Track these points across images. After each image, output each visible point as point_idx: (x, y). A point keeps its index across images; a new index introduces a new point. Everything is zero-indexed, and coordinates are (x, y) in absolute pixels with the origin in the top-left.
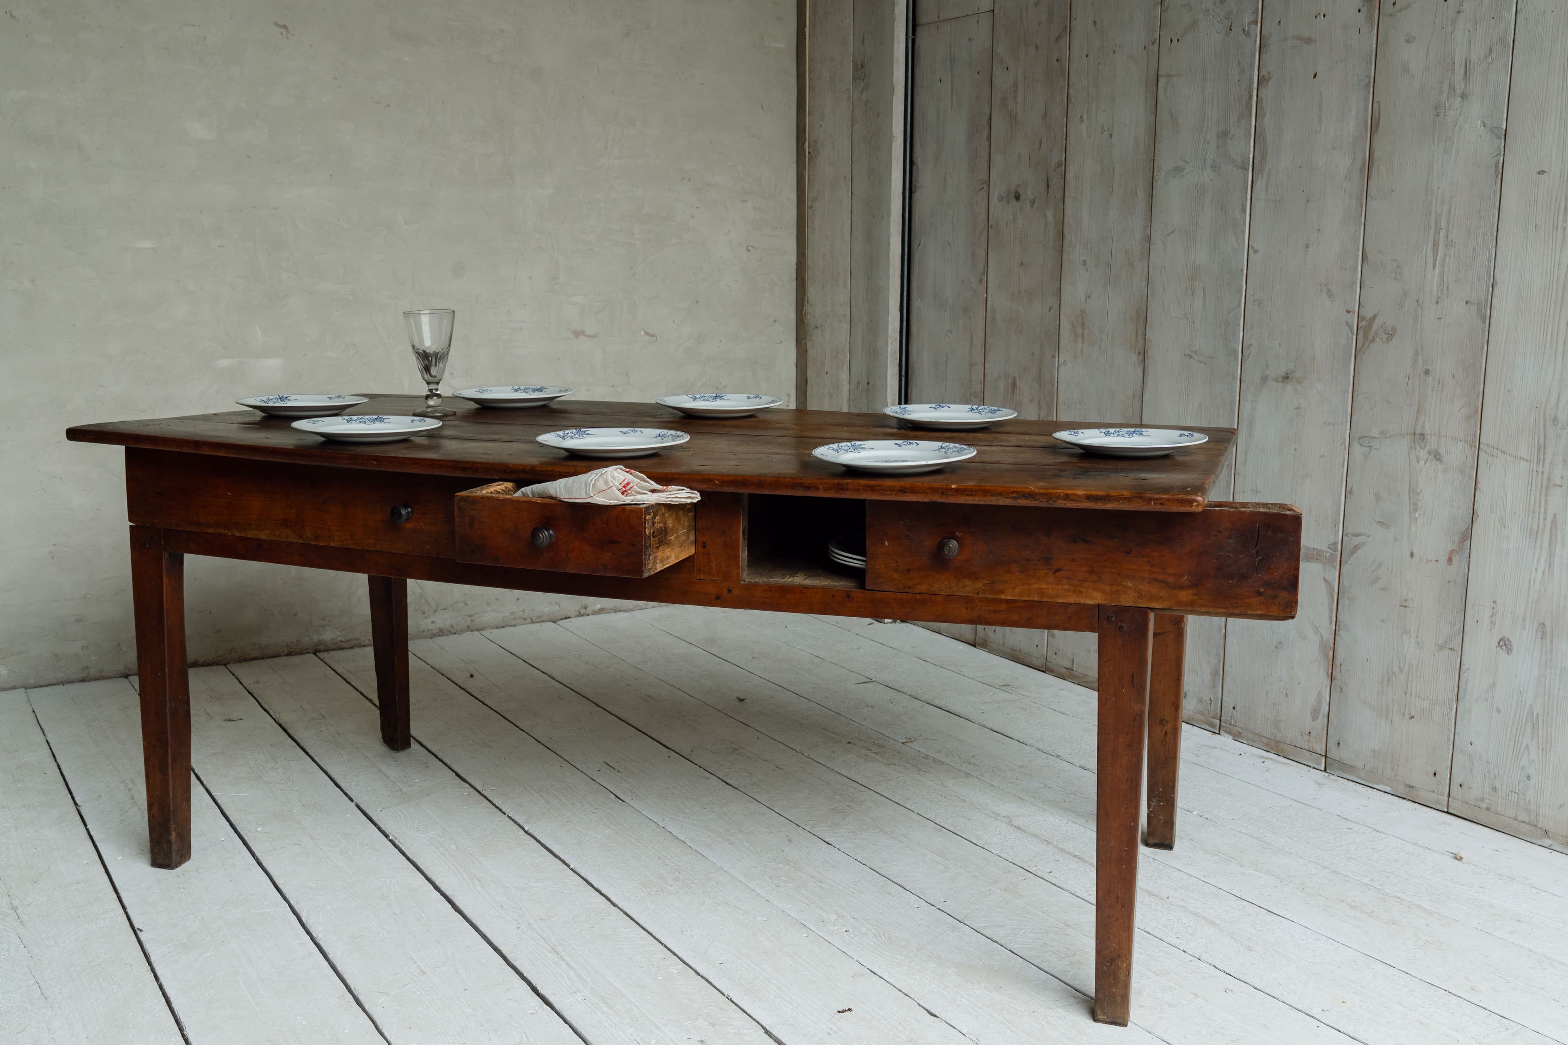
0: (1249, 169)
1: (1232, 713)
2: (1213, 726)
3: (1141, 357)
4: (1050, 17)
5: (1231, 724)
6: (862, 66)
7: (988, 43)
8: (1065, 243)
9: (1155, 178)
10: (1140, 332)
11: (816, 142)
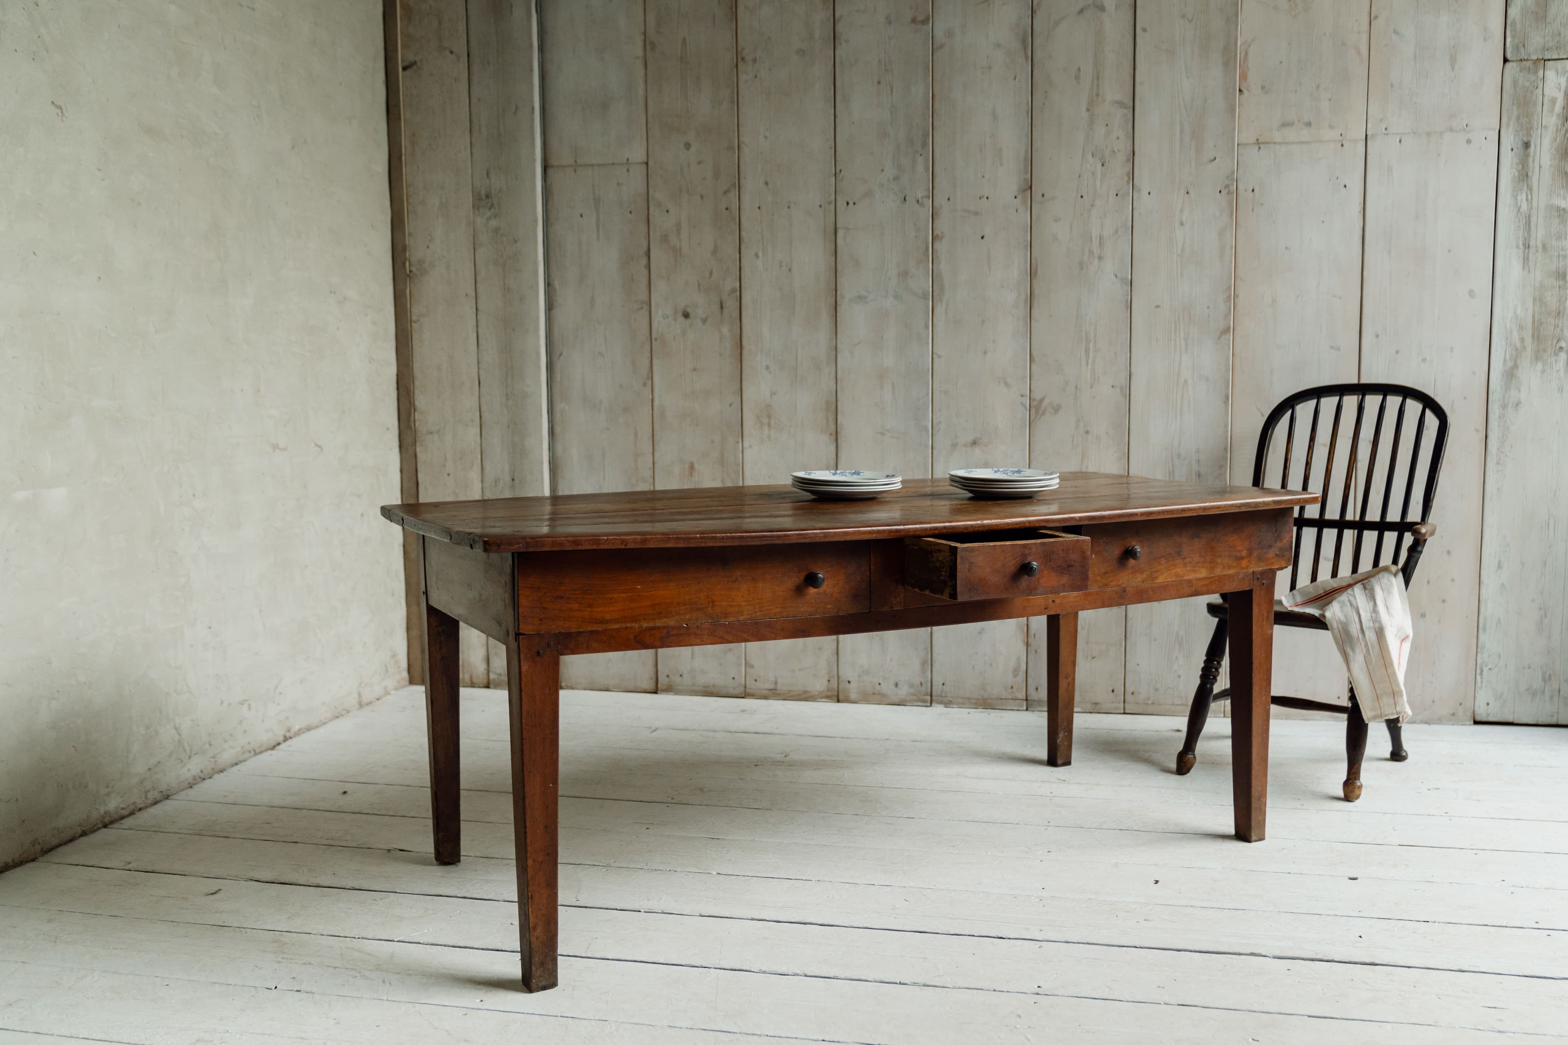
0: (929, 299)
1: (942, 688)
2: (924, 701)
3: (834, 437)
4: (716, 175)
5: (941, 697)
6: (487, 197)
7: (642, 189)
8: (745, 352)
9: (838, 303)
10: (831, 418)
11: (421, 262)
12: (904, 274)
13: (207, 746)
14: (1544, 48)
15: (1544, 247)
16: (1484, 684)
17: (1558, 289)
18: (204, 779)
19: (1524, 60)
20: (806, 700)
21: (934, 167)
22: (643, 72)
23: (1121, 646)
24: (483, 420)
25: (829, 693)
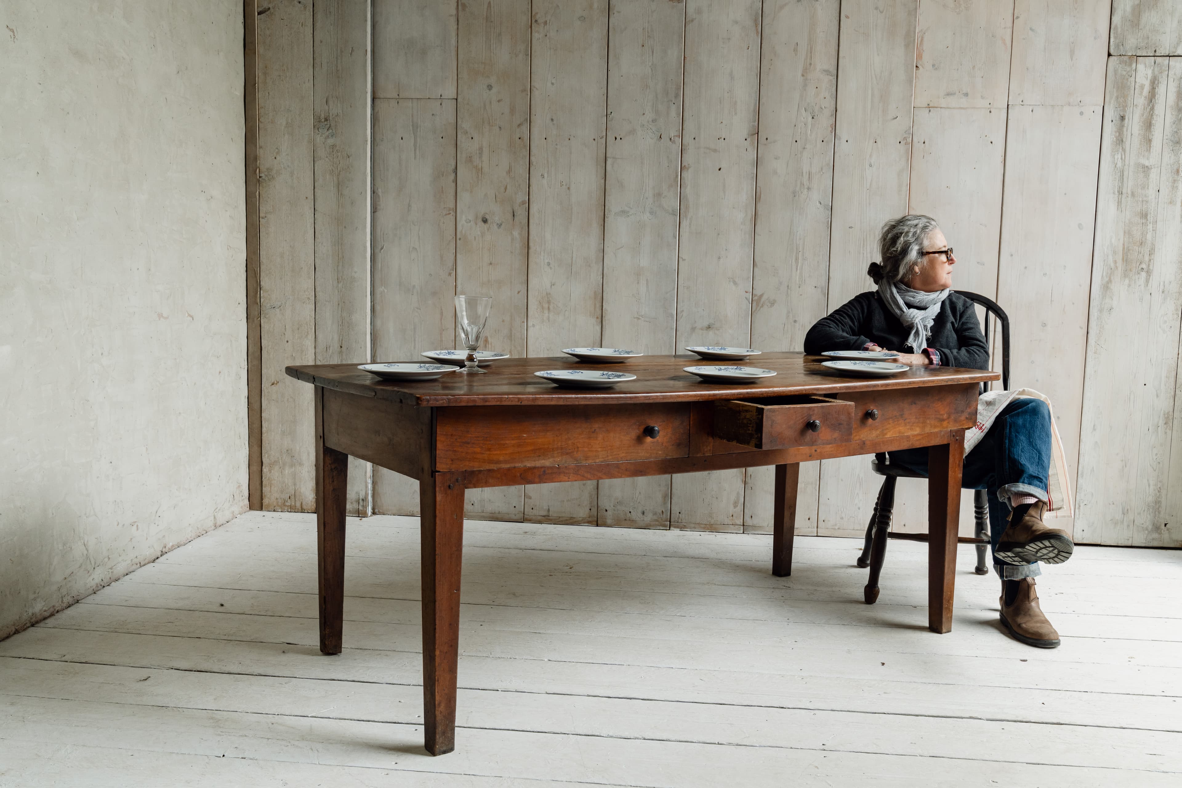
1: (679, 516)
2: (665, 526)
3: (600, 320)
4: (512, 111)
5: (678, 522)
6: (326, 120)
7: (452, 120)
8: (530, 251)
9: (606, 215)
10: (598, 305)
11: (269, 170)
12: (658, 195)
13: (106, 559)
14: (1137, 47)
15: (1133, 195)
16: (1081, 516)
17: (1141, 225)
18: (104, 587)
19: (1123, 55)
20: (572, 524)
21: (684, 113)
22: (456, 27)
23: (816, 485)
24: (317, 298)
25: (590, 519)
